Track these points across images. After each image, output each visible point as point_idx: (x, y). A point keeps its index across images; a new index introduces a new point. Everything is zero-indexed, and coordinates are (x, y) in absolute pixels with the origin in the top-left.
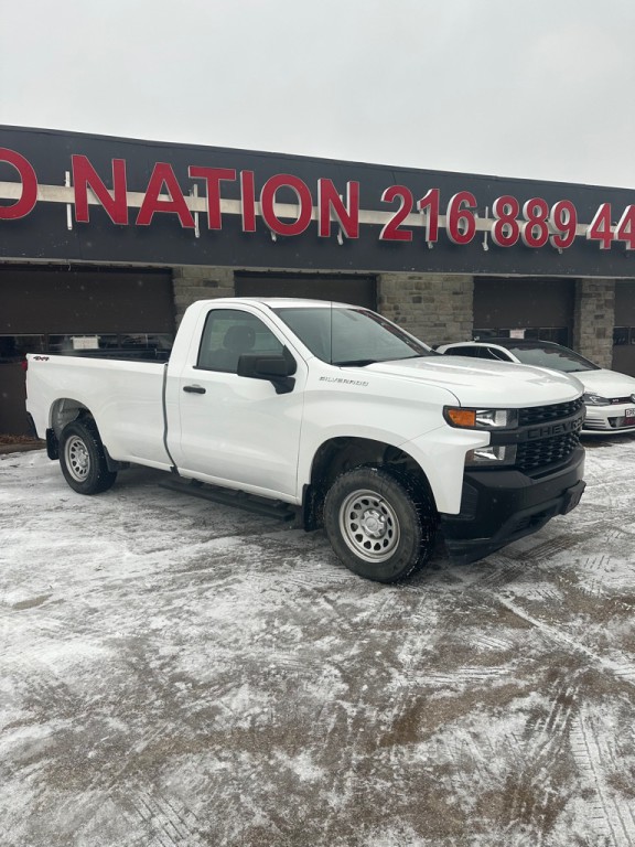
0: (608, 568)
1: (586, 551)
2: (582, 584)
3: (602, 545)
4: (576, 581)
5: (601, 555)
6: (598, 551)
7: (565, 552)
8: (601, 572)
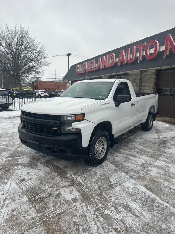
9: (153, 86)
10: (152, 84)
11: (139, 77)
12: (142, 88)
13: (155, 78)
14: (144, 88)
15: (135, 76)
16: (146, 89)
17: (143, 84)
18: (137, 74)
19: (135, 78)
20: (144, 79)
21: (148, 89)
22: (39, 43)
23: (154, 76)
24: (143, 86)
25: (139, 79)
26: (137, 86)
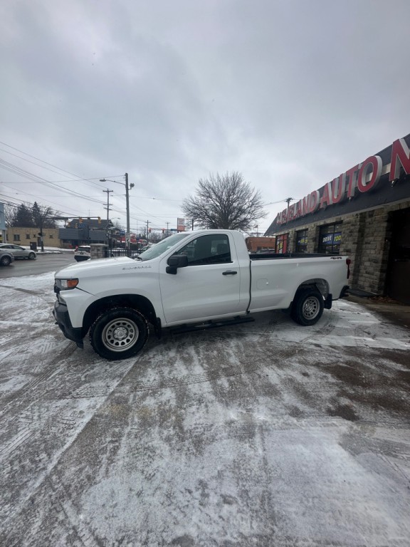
0: (42, 347)
1: (54, 352)
2: (53, 337)
3: (46, 358)
4: (56, 338)
5: (46, 352)
6: (48, 353)
7: (64, 347)
8: (45, 344)
9: (381, 244)
10: (380, 239)
11: (358, 227)
12: (364, 246)
13: (387, 227)
14: (367, 245)
15: (353, 225)
16: (371, 249)
17: (366, 240)
18: (355, 221)
19: (352, 228)
20: (367, 230)
21: (374, 247)
22: (253, 190)
23: (385, 224)
24: (366, 243)
25: (357, 230)
26: (354, 243)
